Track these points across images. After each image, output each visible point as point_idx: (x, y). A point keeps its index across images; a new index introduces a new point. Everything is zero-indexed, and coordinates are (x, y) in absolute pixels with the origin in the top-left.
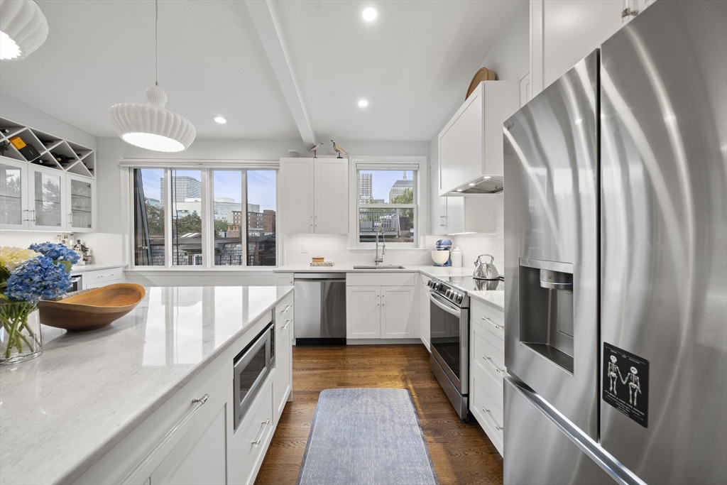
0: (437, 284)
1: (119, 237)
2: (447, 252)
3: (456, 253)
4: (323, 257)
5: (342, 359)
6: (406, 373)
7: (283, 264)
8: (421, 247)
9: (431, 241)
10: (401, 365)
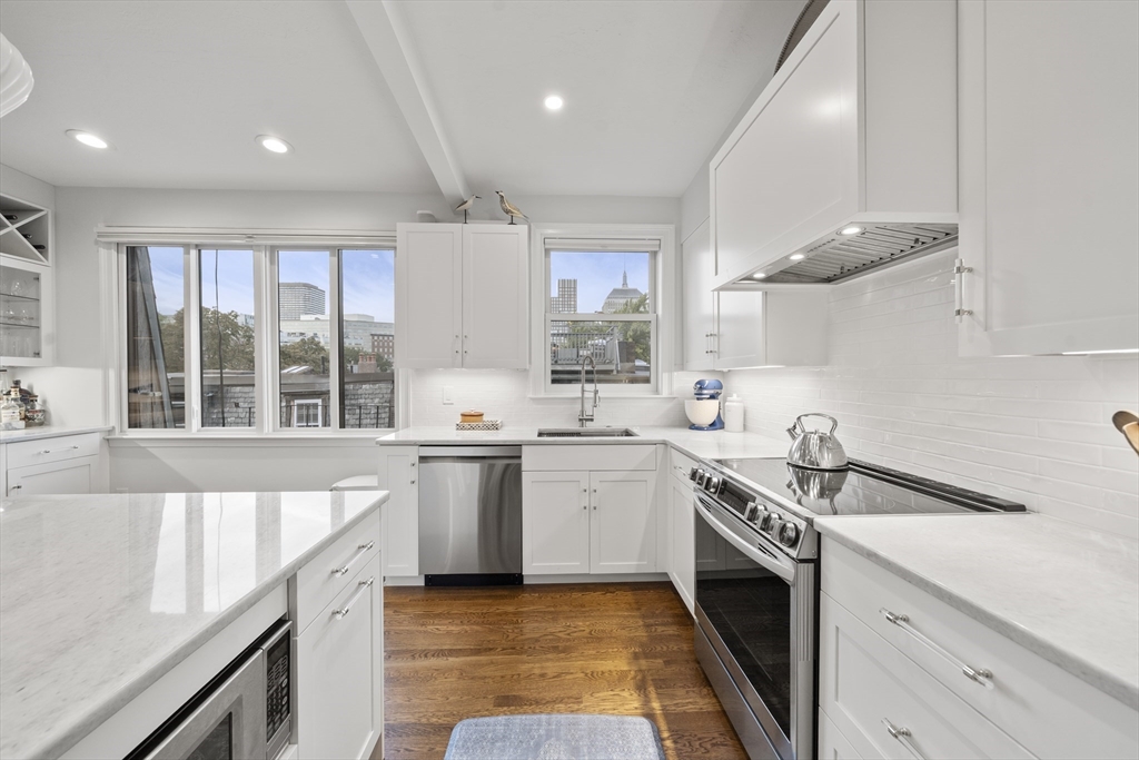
0: (715, 480)
1: (97, 374)
2: (715, 403)
3: (733, 405)
4: (480, 411)
5: (512, 622)
6: (644, 663)
7: (407, 425)
8: (665, 393)
9: (685, 382)
10: (631, 641)
